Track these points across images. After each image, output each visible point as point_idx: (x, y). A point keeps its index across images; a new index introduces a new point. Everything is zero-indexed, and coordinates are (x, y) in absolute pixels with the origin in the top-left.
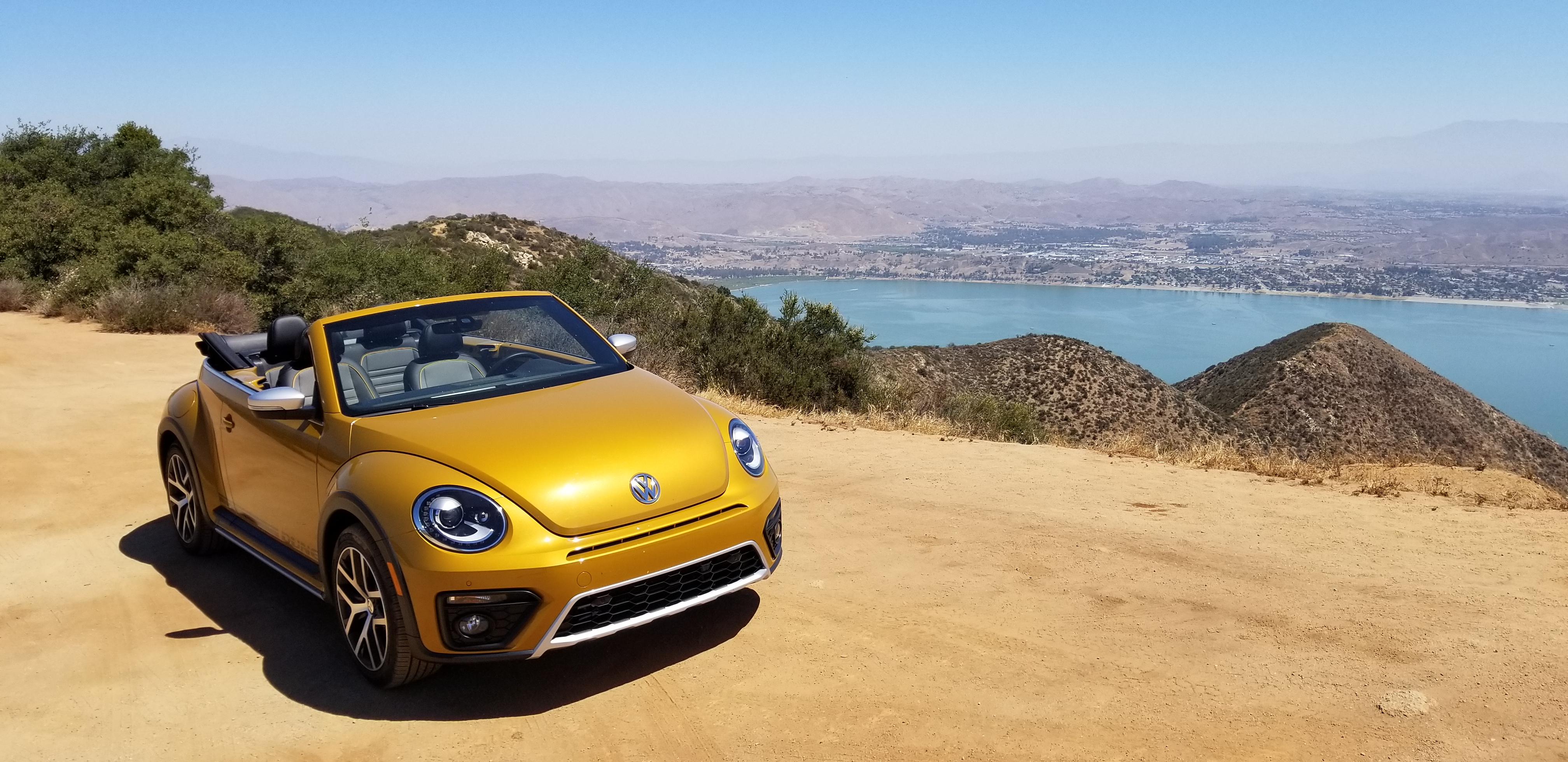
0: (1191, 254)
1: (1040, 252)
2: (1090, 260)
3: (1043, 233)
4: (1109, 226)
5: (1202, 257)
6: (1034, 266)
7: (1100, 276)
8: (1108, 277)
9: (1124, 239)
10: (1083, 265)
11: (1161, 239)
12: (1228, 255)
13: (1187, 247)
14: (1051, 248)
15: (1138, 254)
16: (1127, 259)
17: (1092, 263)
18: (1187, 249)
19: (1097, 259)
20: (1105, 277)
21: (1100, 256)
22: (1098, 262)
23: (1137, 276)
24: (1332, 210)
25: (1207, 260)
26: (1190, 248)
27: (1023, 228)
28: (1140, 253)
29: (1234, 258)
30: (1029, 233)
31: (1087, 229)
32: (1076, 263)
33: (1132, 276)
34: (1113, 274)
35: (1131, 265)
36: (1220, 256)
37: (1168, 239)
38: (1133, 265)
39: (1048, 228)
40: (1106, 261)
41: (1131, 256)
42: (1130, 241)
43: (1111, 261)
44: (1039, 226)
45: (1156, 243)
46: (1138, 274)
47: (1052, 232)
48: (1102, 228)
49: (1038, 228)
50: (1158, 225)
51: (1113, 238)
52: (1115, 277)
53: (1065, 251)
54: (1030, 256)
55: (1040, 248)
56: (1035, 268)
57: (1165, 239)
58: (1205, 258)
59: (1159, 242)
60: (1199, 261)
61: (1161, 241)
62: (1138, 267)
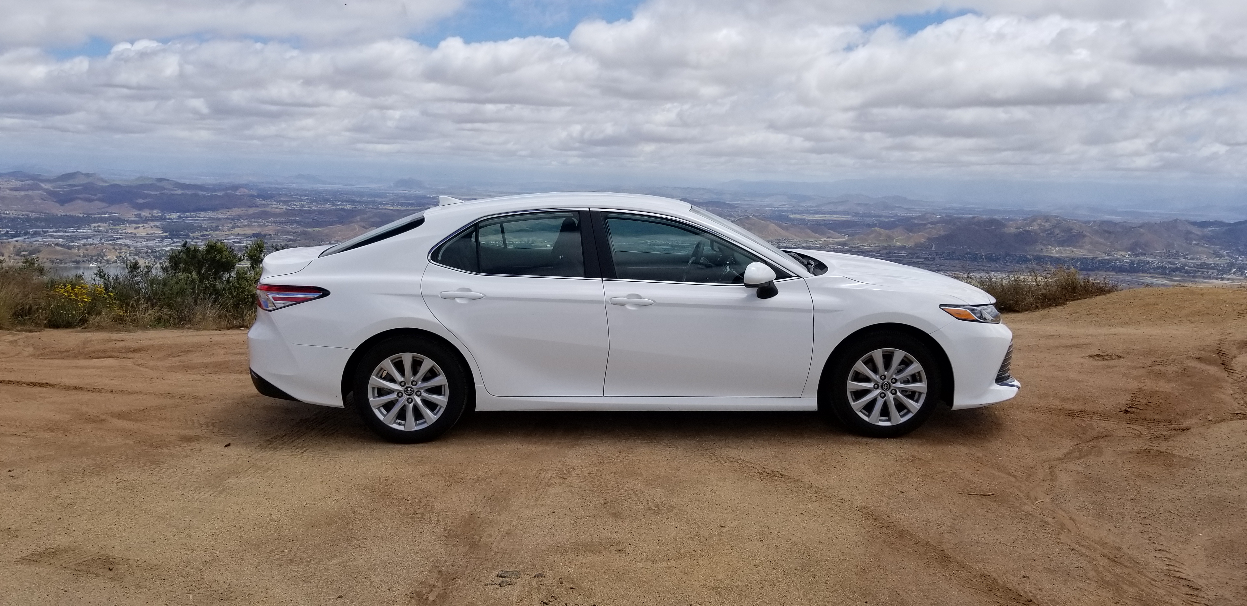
0: (166, 237)
1: (26, 237)
2: (76, 244)
3: (28, 220)
4: (91, 214)
5: (175, 240)
6: (22, 250)
7: (85, 257)
8: (94, 258)
9: (105, 225)
10: (69, 248)
11: (138, 226)
12: (197, 238)
13: (162, 231)
14: (36, 234)
15: (120, 238)
16: (111, 242)
17: (78, 246)
18: (162, 233)
19: (82, 242)
20: (92, 258)
21: (85, 240)
22: (84, 245)
23: (120, 256)
24: (274, 203)
25: (179, 242)
26: (164, 232)
27: (7, 216)
28: (121, 237)
29: (202, 240)
30: (14, 220)
31: (70, 216)
32: (63, 246)
33: (117, 257)
34: (99, 255)
35: (114, 248)
36: (190, 238)
37: (145, 225)
38: (117, 247)
39: (33, 215)
40: (91, 245)
41: (114, 240)
42: (112, 227)
43: (96, 244)
44: (24, 213)
45: (135, 228)
46: (121, 255)
47: (37, 219)
48: (85, 216)
49: (23, 215)
50: (136, 213)
51: (96, 225)
52: (100, 258)
53: (52, 236)
54: (17, 241)
55: (26, 233)
56: (23, 251)
57: (143, 225)
58: (178, 240)
59: (138, 228)
60: (174, 242)
61: (139, 227)
62: (121, 249)
